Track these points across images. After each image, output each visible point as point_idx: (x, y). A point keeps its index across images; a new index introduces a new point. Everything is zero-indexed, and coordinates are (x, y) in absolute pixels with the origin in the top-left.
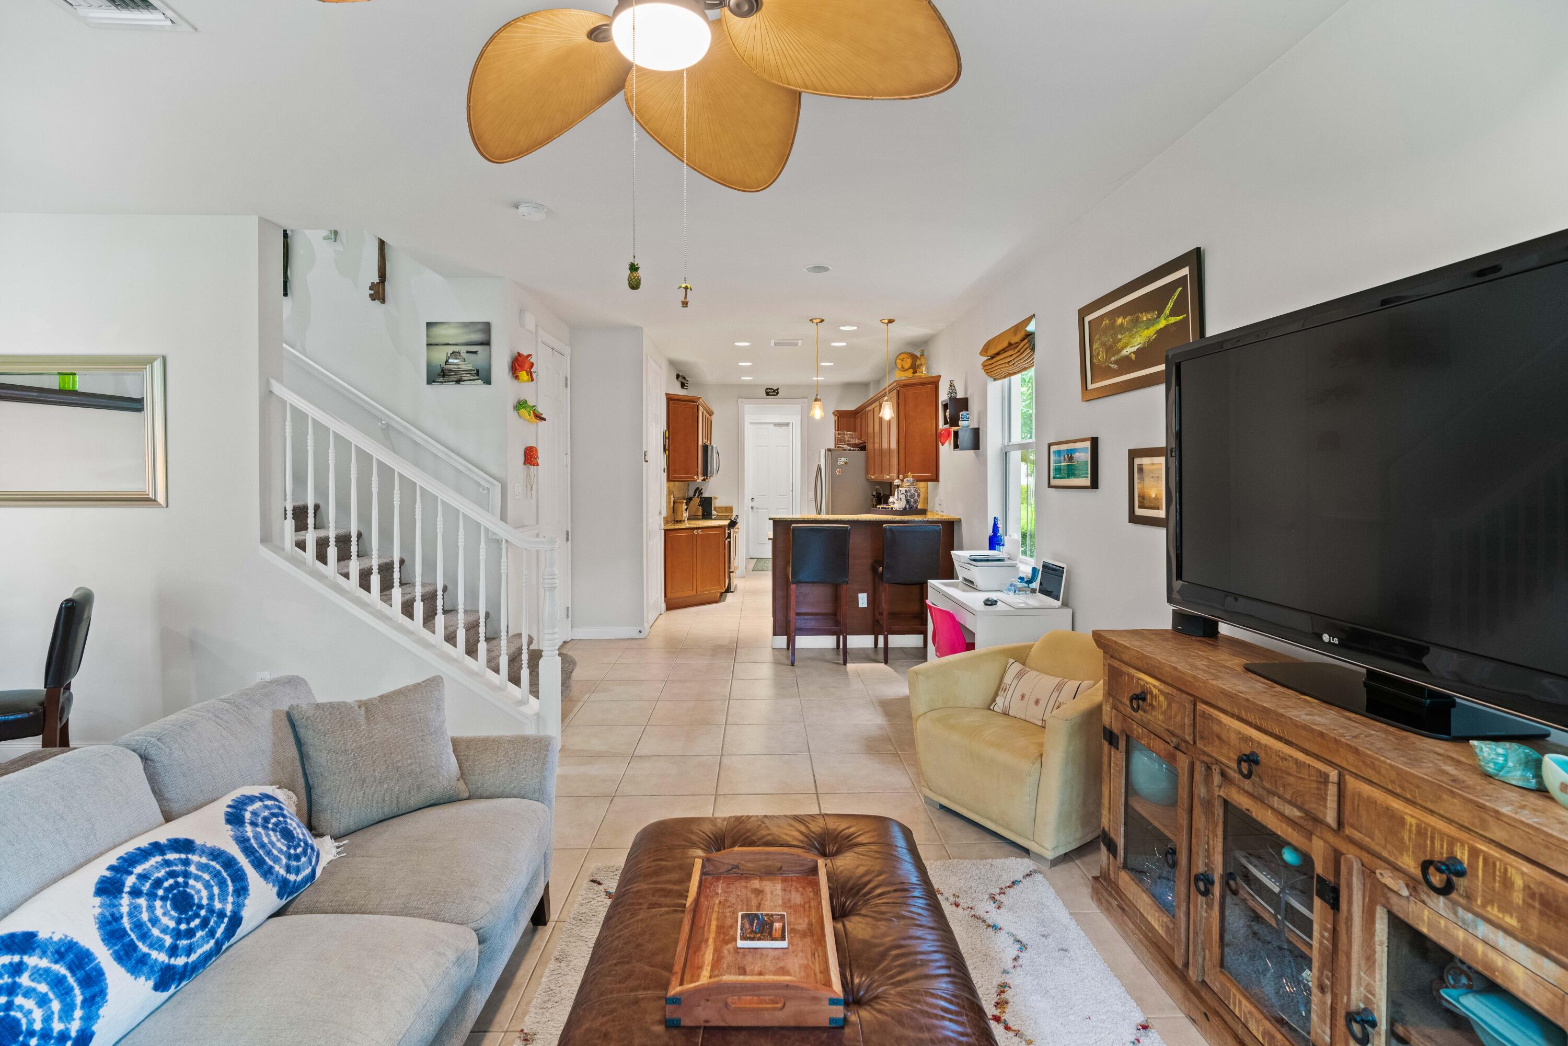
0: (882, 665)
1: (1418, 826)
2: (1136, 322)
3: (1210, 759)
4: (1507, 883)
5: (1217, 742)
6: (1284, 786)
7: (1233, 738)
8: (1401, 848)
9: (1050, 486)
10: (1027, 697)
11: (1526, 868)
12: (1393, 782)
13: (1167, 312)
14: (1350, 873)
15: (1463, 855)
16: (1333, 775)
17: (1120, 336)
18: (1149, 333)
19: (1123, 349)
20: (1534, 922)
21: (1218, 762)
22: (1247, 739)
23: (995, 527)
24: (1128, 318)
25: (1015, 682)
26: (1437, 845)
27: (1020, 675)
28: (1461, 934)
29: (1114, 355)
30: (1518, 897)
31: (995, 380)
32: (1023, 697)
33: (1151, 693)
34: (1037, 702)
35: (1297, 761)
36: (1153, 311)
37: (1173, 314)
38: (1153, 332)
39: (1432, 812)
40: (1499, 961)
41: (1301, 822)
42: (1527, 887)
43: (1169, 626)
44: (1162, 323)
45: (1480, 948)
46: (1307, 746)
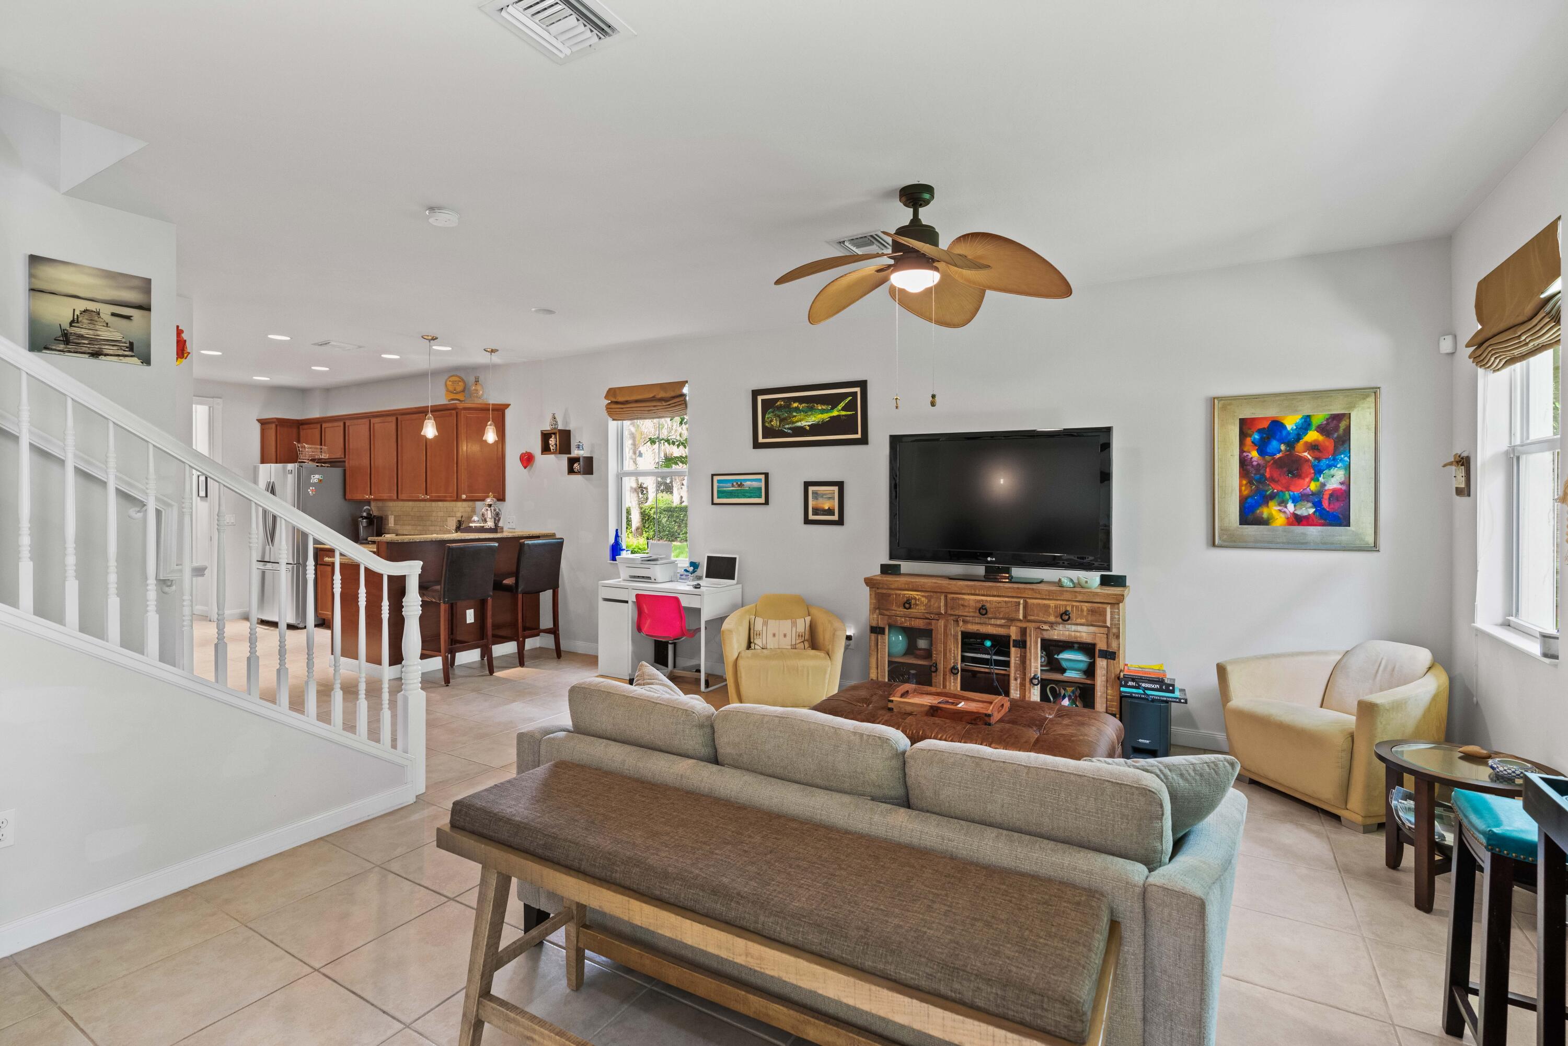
0: (520, 669)
1: (1055, 606)
2: (812, 409)
3: (954, 617)
4: (1082, 610)
5: (962, 607)
6: (999, 613)
7: (972, 603)
8: (1049, 615)
9: (713, 504)
10: (777, 635)
11: (1087, 604)
12: (1046, 595)
13: (840, 407)
14: (1031, 631)
15: (1069, 608)
16: (1022, 601)
17: (795, 414)
18: (826, 416)
19: (797, 422)
20: (1090, 618)
21: (959, 616)
22: (979, 601)
23: (617, 536)
24: (803, 405)
25: (765, 628)
26: (1061, 609)
27: (765, 624)
28: (1067, 633)
29: (788, 424)
30: (1085, 613)
31: (614, 420)
32: (774, 635)
33: (915, 599)
34: (785, 636)
35: (1006, 602)
36: (828, 404)
37: (843, 409)
38: (827, 417)
39: (1057, 600)
40: (1078, 634)
41: (1006, 624)
42: (1087, 609)
43: (879, 573)
44: (835, 413)
45: (1073, 633)
46: (1010, 595)
